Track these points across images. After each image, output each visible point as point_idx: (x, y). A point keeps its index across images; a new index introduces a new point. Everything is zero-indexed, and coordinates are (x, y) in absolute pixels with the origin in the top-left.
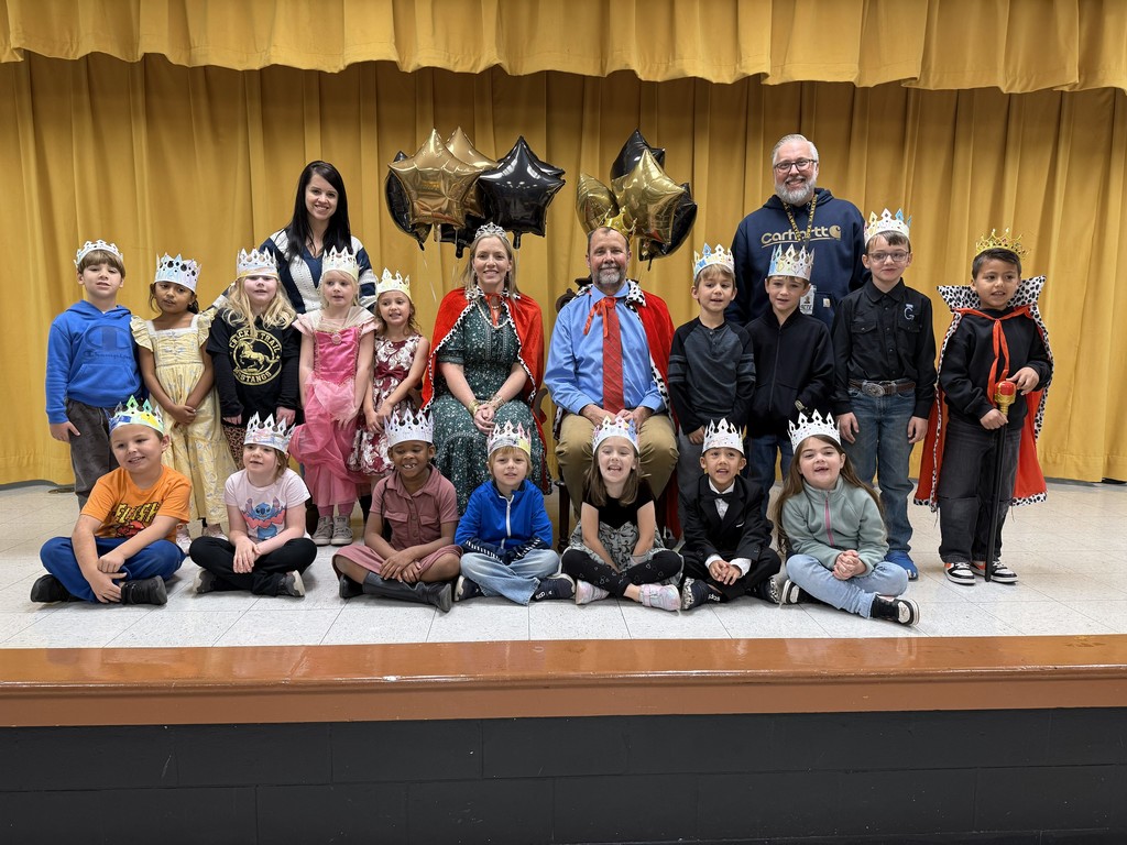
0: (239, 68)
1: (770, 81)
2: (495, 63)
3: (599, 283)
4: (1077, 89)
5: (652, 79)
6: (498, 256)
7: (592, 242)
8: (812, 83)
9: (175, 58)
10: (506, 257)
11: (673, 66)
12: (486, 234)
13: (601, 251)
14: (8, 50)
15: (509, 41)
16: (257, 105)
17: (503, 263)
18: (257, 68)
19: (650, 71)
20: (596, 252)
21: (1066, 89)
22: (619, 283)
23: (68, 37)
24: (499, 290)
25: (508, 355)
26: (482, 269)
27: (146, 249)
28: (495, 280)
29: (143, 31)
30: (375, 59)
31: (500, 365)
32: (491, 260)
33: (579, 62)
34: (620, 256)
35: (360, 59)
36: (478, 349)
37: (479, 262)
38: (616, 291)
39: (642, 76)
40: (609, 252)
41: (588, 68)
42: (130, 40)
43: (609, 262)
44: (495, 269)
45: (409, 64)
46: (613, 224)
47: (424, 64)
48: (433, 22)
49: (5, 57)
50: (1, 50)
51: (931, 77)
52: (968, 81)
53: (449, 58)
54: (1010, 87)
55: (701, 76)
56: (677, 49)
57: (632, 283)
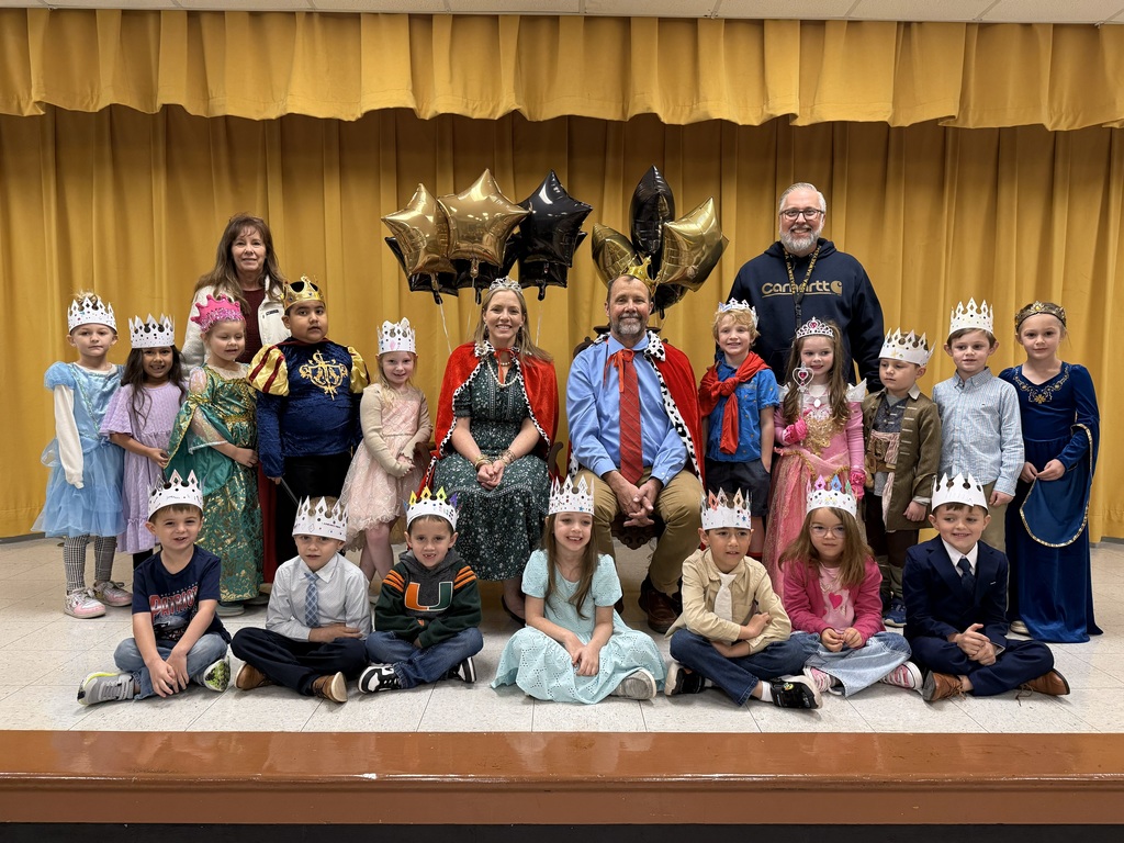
0: (256, 117)
1: (799, 122)
2: (514, 108)
3: (618, 332)
5: (675, 122)
6: (512, 310)
7: (613, 290)
8: (844, 124)
9: (194, 109)
10: (520, 310)
11: (698, 108)
12: (501, 287)
13: (623, 299)
14: (30, 103)
15: (528, 84)
16: (277, 155)
18: (274, 117)
19: (673, 114)
20: (617, 300)
21: (1116, 125)
22: (637, 337)
23: (89, 91)
24: (510, 346)
25: (515, 414)
26: (495, 323)
28: (507, 335)
29: (160, 85)
30: (391, 106)
31: (507, 423)
32: (505, 315)
33: (599, 106)
34: (643, 306)
35: (376, 107)
36: (482, 409)
38: (635, 343)
39: (665, 120)
40: (631, 301)
41: (610, 113)
42: (148, 88)
43: (631, 312)
44: (509, 323)
45: (427, 111)
46: (636, 272)
47: (442, 111)
48: (451, 69)
49: (27, 112)
50: (23, 104)
51: (970, 114)
52: (1011, 118)
53: (467, 104)
54: (1056, 124)
55: (725, 118)
56: (701, 91)
57: (653, 335)
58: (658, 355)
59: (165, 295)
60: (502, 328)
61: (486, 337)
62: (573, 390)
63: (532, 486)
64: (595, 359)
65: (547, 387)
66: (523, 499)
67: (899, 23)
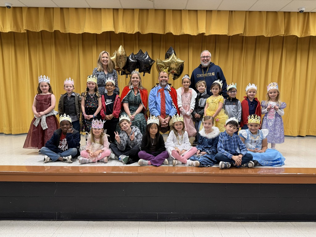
0: (77, 33)
1: (206, 35)
2: (138, 31)
3: (161, 85)
4: (285, 36)
5: (176, 35)
6: (137, 78)
7: (160, 75)
8: (219, 35)
9: (62, 31)
10: (139, 78)
11: (182, 31)
12: (134, 73)
13: (162, 77)
14: (23, 30)
15: (141, 26)
16: (81, 41)
17: (138, 80)
18: (81, 33)
19: (176, 33)
20: (161, 77)
21: (282, 36)
22: (165, 86)
23: (37, 27)
24: (137, 86)
25: (138, 102)
26: (133, 81)
27: (54, 76)
28: (136, 84)
29: (54, 25)
30: (109, 31)
31: (136, 105)
32: (135, 79)
33: (158, 31)
35: (105, 31)
36: (131, 101)
37: (132, 79)
38: (165, 87)
39: (174, 34)
40: (164, 77)
41: (161, 32)
42: (51, 27)
43: (164, 80)
45: (117, 32)
46: (165, 71)
47: (121, 32)
48: (123, 22)
49: (22, 32)
50: (21, 30)
51: (247, 33)
52: (256, 34)
53: (127, 30)
54: (267, 35)
55: (188, 34)
56: (182, 27)
57: (169, 85)
58: (169, 90)
59: (55, 76)
60: (135, 82)
61: (131, 84)
62: (151, 97)
63: (141, 119)
64: (155, 90)
65: (146, 96)
66: (139, 122)
67: (230, 11)
